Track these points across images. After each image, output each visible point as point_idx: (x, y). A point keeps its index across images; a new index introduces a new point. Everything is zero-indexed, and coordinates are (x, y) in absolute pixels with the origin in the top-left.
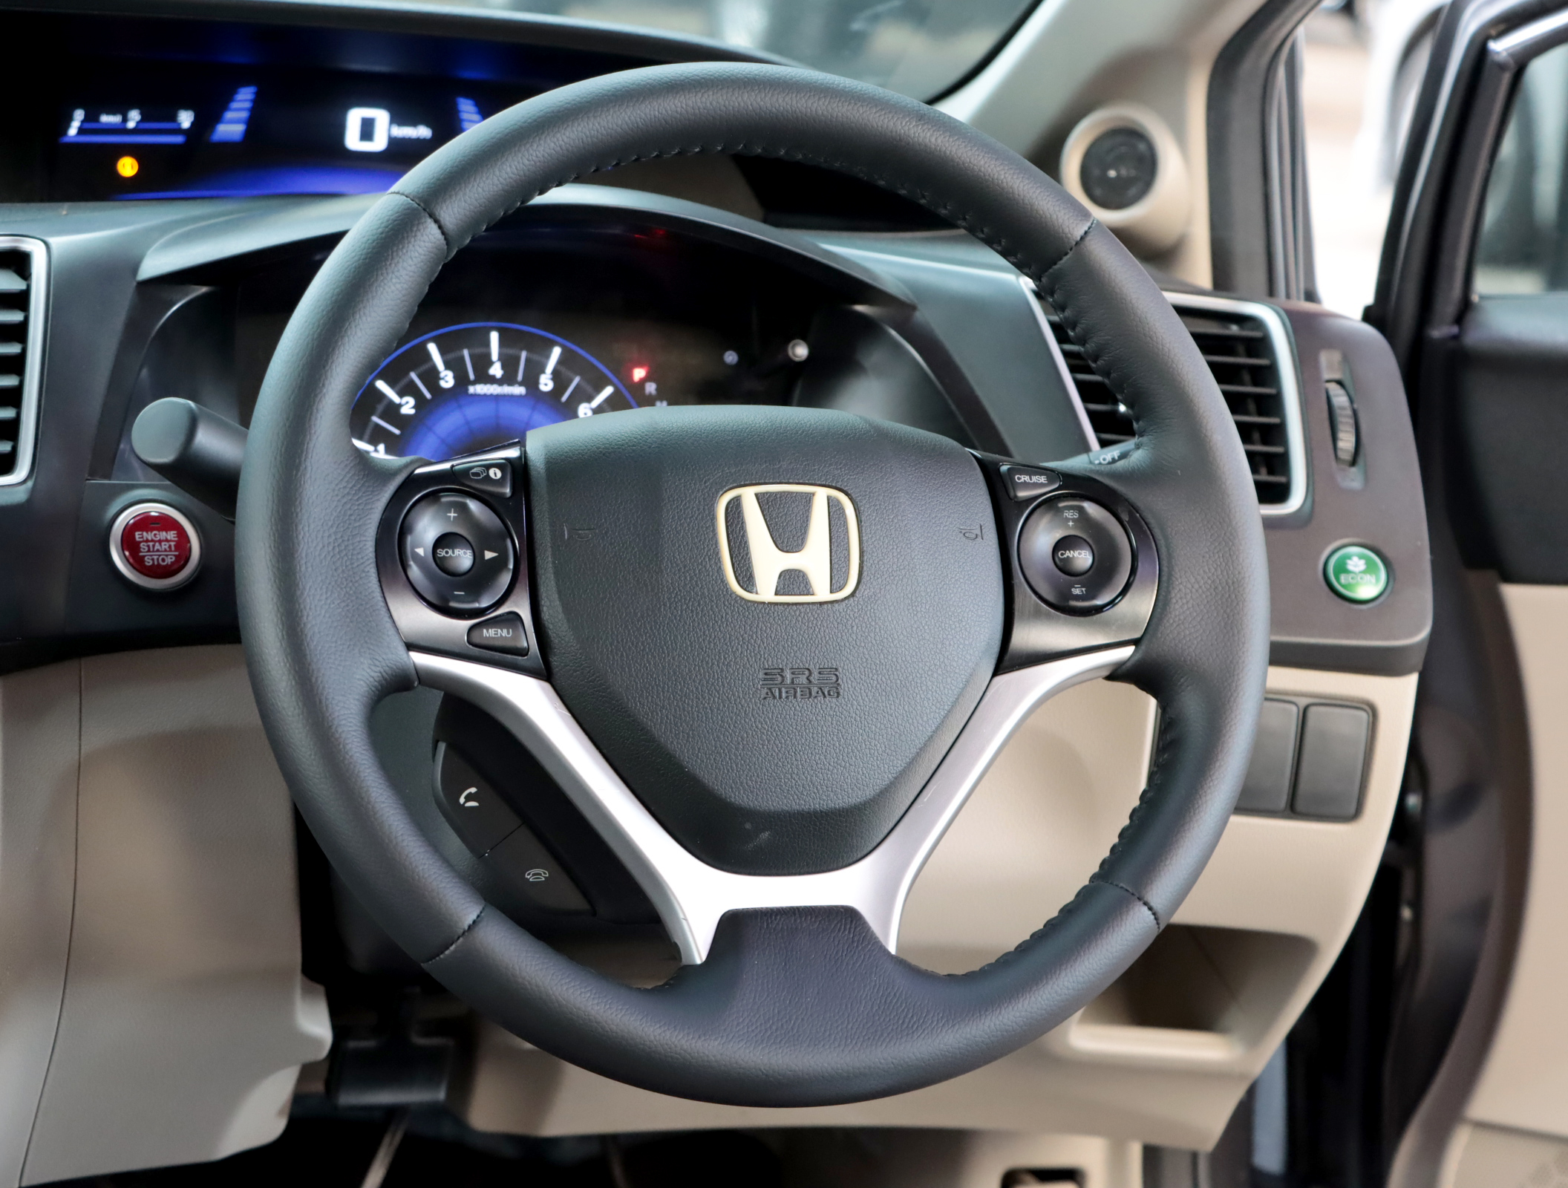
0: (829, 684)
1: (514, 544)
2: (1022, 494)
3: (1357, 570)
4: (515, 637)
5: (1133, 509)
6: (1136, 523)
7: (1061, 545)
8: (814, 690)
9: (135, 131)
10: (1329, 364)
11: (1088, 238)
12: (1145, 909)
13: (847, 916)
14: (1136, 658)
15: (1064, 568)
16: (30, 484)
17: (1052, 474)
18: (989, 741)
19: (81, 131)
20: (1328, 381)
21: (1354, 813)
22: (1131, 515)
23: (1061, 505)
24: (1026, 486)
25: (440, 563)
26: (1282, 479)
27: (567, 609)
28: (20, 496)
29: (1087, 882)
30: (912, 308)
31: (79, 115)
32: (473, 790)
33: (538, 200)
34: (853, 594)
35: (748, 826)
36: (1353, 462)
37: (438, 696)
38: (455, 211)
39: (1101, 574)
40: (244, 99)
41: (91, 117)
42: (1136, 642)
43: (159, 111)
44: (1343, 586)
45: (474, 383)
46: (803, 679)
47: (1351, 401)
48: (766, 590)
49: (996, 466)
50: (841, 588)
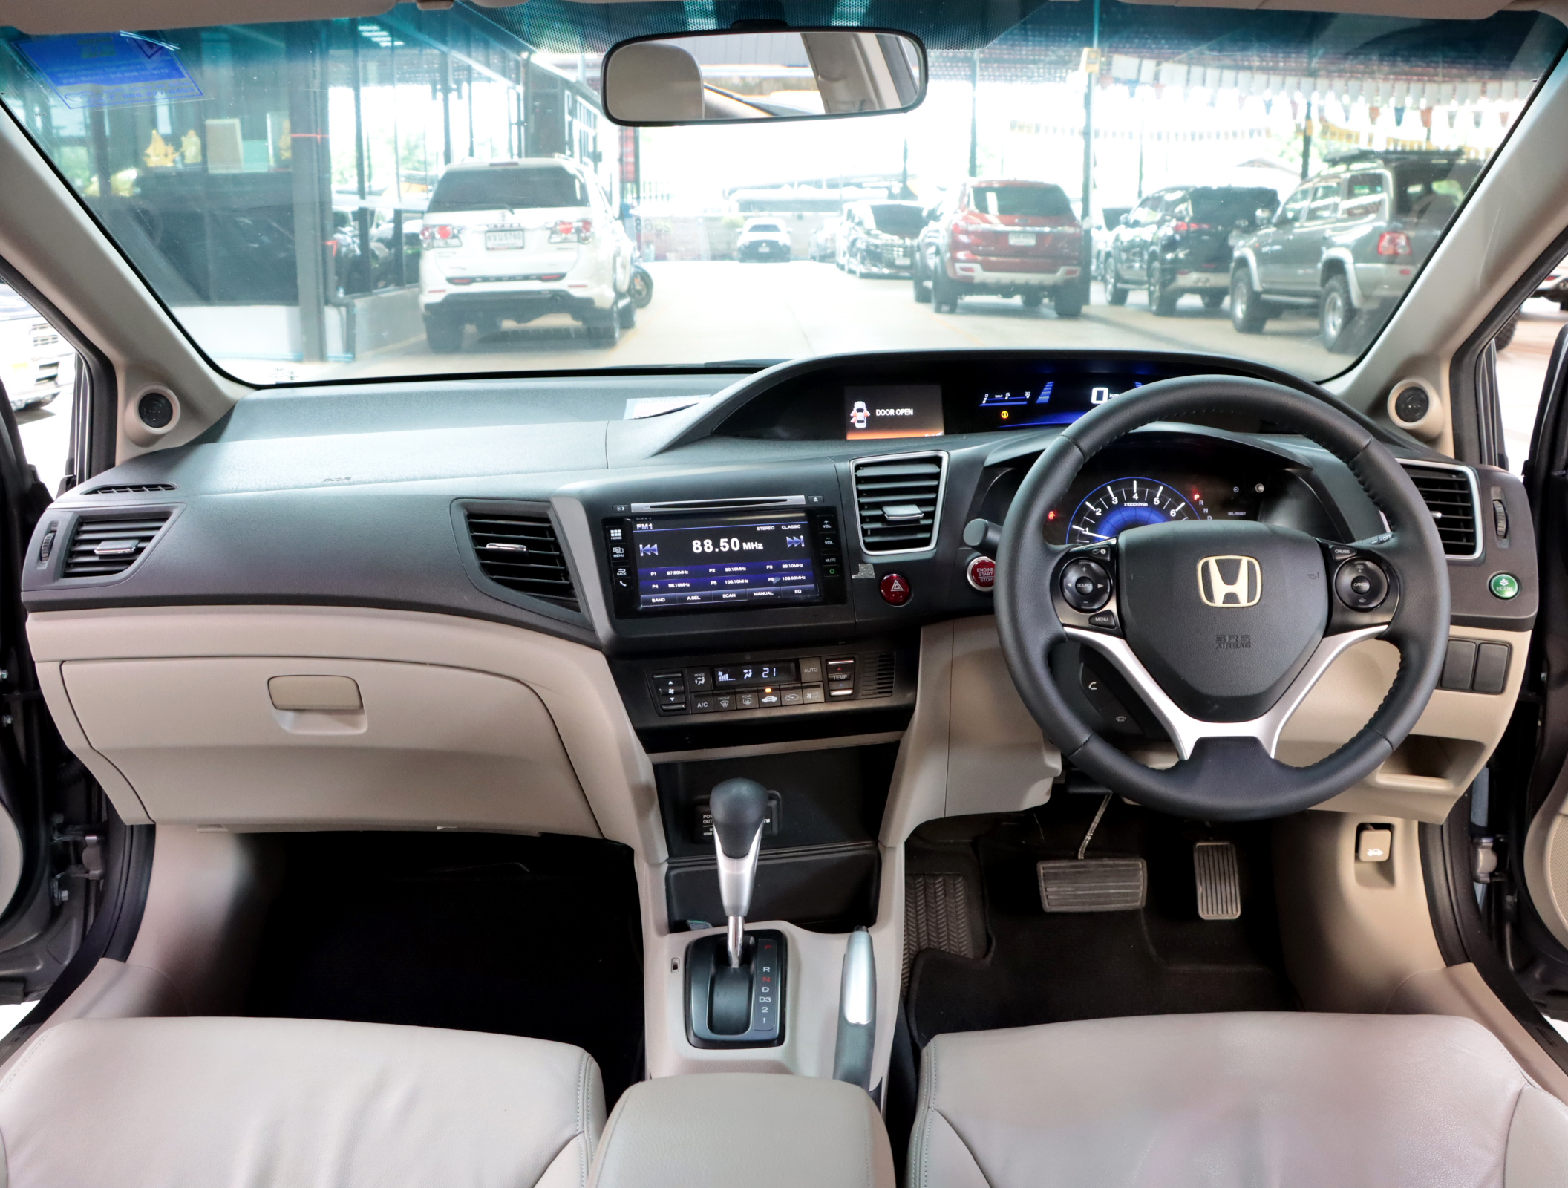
0: (1246, 642)
1: (1111, 582)
2: (1338, 558)
3: (1504, 585)
4: (1110, 621)
5: (1388, 565)
6: (1389, 570)
7: (1355, 580)
8: (1239, 645)
9: (1009, 401)
10: (1495, 493)
11: (1369, 446)
12: (1386, 742)
13: (1252, 741)
14: (1389, 630)
15: (1357, 590)
16: (935, 550)
17: (1352, 549)
18: (1320, 666)
19: (987, 402)
20: (1495, 500)
21: (1501, 690)
22: (1388, 567)
23: (1356, 563)
24: (1340, 554)
25: (1079, 590)
26: (1473, 544)
27: (1133, 610)
28: (930, 556)
29: (1362, 728)
30: (1311, 469)
31: (987, 395)
32: (1095, 683)
33: (1132, 431)
34: (1257, 604)
35: (1209, 702)
36: (1505, 537)
37: (1079, 647)
38: (1086, 443)
39: (1373, 594)
40: (1049, 387)
41: (991, 396)
42: (1388, 623)
43: (1017, 393)
44: (1498, 592)
45: (1126, 502)
46: (1234, 640)
47: (1505, 509)
48: (1219, 601)
49: (1327, 546)
50: (1252, 601)
